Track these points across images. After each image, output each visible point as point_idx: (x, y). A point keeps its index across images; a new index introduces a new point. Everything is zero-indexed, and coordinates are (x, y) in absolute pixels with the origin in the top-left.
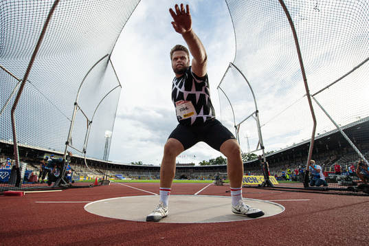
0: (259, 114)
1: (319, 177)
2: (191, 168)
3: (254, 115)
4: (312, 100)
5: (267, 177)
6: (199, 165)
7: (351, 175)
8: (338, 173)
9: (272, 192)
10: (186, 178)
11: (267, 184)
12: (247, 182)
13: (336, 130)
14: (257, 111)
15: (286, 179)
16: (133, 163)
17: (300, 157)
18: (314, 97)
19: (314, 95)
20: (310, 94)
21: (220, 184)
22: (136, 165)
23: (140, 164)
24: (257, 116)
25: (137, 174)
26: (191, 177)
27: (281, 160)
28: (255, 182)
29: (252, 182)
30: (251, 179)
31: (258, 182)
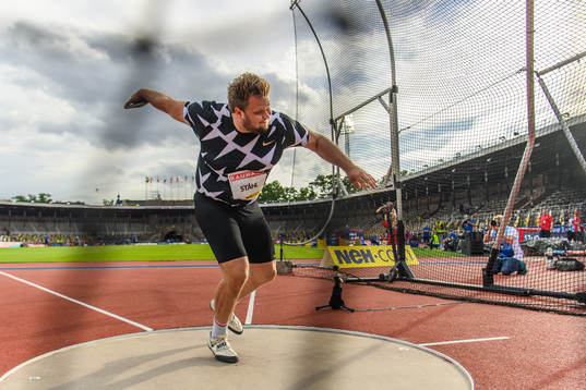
1: (511, 253)
3: (386, 98)
4: (536, 84)
5: (400, 256)
7: (571, 235)
8: (545, 233)
10: (180, 239)
11: (402, 273)
12: (349, 262)
13: (556, 125)
14: (394, 89)
15: (432, 246)
16: (21, 199)
17: (465, 187)
18: (541, 77)
19: (543, 73)
20: (535, 69)
21: (286, 269)
22: (32, 204)
23: (43, 200)
24: (391, 101)
25: (35, 230)
26: (194, 235)
27: (422, 194)
28: (367, 261)
29: (360, 261)
30: (359, 255)
31: (373, 261)
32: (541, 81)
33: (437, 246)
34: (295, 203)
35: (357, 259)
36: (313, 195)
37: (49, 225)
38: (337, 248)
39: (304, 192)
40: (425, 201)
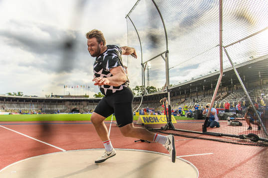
1: (214, 119)
2: (84, 100)
4: (223, 51)
5: (169, 120)
6: (94, 98)
8: (227, 111)
10: (78, 111)
12: (148, 122)
13: (231, 68)
14: (167, 52)
16: (10, 94)
17: (196, 91)
19: (226, 47)
20: (223, 45)
22: (15, 96)
23: (19, 95)
24: (166, 56)
25: (15, 107)
26: (84, 110)
27: (178, 94)
28: (156, 122)
29: (153, 122)
30: (152, 119)
31: (158, 121)
33: (184, 116)
37: (22, 105)
38: (143, 116)
40: (179, 97)
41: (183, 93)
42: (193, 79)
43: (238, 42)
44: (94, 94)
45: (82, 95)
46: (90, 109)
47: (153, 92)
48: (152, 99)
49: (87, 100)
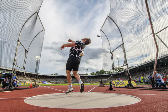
0: (124, 45)
2: (85, 77)
3: (122, 46)
4: (156, 36)
5: (130, 81)
6: (90, 75)
9: (133, 90)
11: (130, 86)
12: (118, 84)
14: (123, 44)
15: (141, 83)
16: (52, 74)
18: (157, 34)
19: (157, 33)
20: (155, 33)
21: (103, 85)
22: (54, 76)
23: (56, 75)
25: (54, 81)
26: (86, 82)
27: (138, 71)
28: (123, 84)
29: (121, 84)
30: (121, 83)
31: (124, 84)
32: (157, 35)
34: (107, 74)
35: (120, 84)
36: (111, 72)
37: (57, 80)
38: (115, 81)
39: (109, 72)
40: (139, 73)
41: (141, 71)
42: (145, 62)
43: (164, 29)
44: (91, 73)
45: (84, 74)
46: (89, 81)
47: (122, 71)
48: (122, 75)
49: (87, 76)
